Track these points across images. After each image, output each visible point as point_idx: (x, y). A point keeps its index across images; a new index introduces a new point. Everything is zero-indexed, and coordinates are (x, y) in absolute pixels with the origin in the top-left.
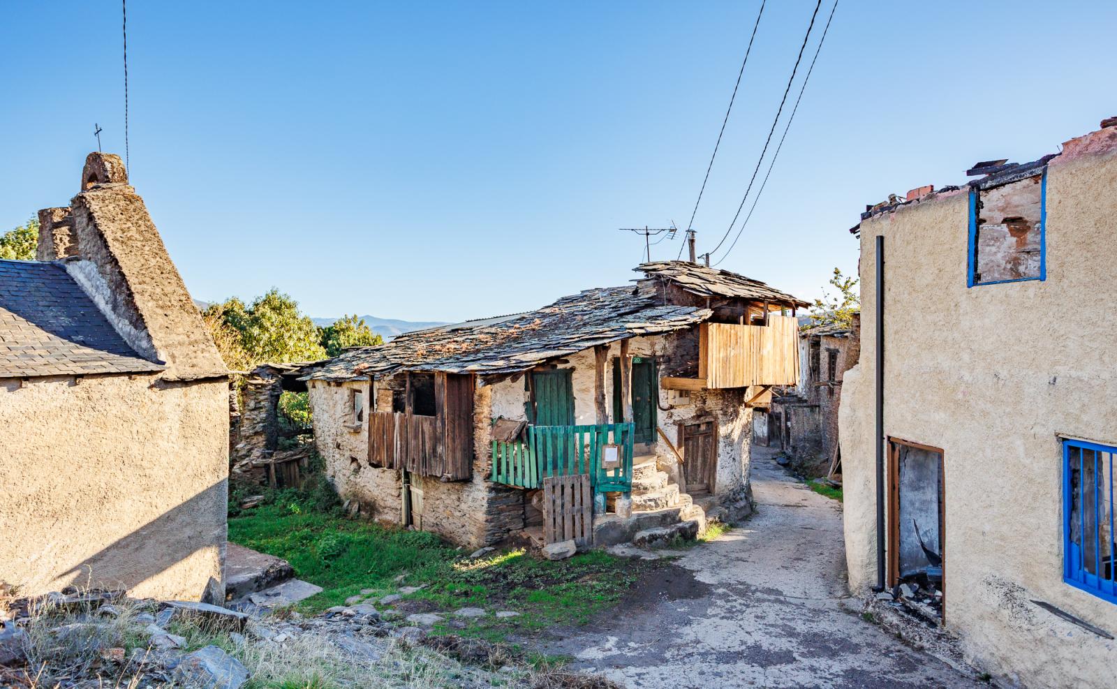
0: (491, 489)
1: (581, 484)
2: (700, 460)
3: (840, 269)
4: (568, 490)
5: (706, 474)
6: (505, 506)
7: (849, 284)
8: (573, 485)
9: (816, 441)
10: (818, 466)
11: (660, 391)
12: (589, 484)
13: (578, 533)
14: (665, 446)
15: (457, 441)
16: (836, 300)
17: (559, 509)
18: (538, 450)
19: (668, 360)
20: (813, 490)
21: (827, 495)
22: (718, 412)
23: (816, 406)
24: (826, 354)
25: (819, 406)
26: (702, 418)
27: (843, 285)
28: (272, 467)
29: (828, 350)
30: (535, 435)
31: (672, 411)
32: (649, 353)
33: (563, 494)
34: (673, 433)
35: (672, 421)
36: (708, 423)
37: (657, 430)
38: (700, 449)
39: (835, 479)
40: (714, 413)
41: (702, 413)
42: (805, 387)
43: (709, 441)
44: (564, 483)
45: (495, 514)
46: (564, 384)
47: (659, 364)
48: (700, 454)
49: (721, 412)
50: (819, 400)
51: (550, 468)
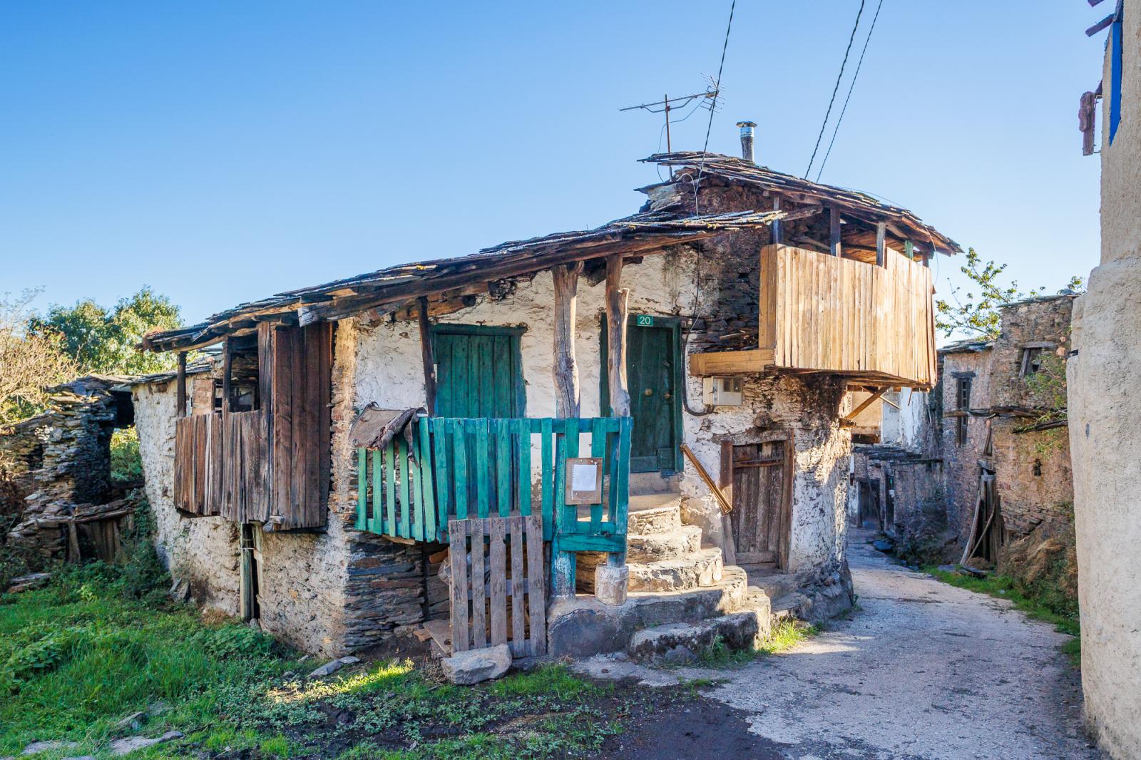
0: (356, 546)
1: (524, 534)
2: (761, 509)
3: (976, 251)
4: (498, 547)
5: (773, 535)
6: (384, 579)
7: (990, 273)
8: (508, 536)
9: (937, 512)
10: (941, 549)
11: (688, 380)
12: (540, 534)
13: (518, 632)
14: (698, 480)
15: (298, 454)
16: (970, 296)
17: (478, 583)
18: (437, 464)
19: (703, 325)
20: (940, 579)
21: (967, 588)
22: (794, 424)
23: (937, 461)
24: (954, 381)
25: (941, 461)
26: (765, 433)
27: (981, 275)
28: (73, 529)
29: (955, 375)
30: (431, 435)
31: (711, 417)
32: (667, 308)
33: (487, 554)
34: (711, 457)
35: (709, 435)
36: (776, 444)
37: (682, 451)
38: (762, 489)
39: (974, 565)
40: (786, 425)
41: (765, 425)
42: (917, 437)
43: (776, 477)
44: (490, 532)
45: (364, 594)
46: (506, 356)
47: (685, 330)
48: (761, 497)
49: (799, 424)
50: (941, 452)
51: (461, 501)
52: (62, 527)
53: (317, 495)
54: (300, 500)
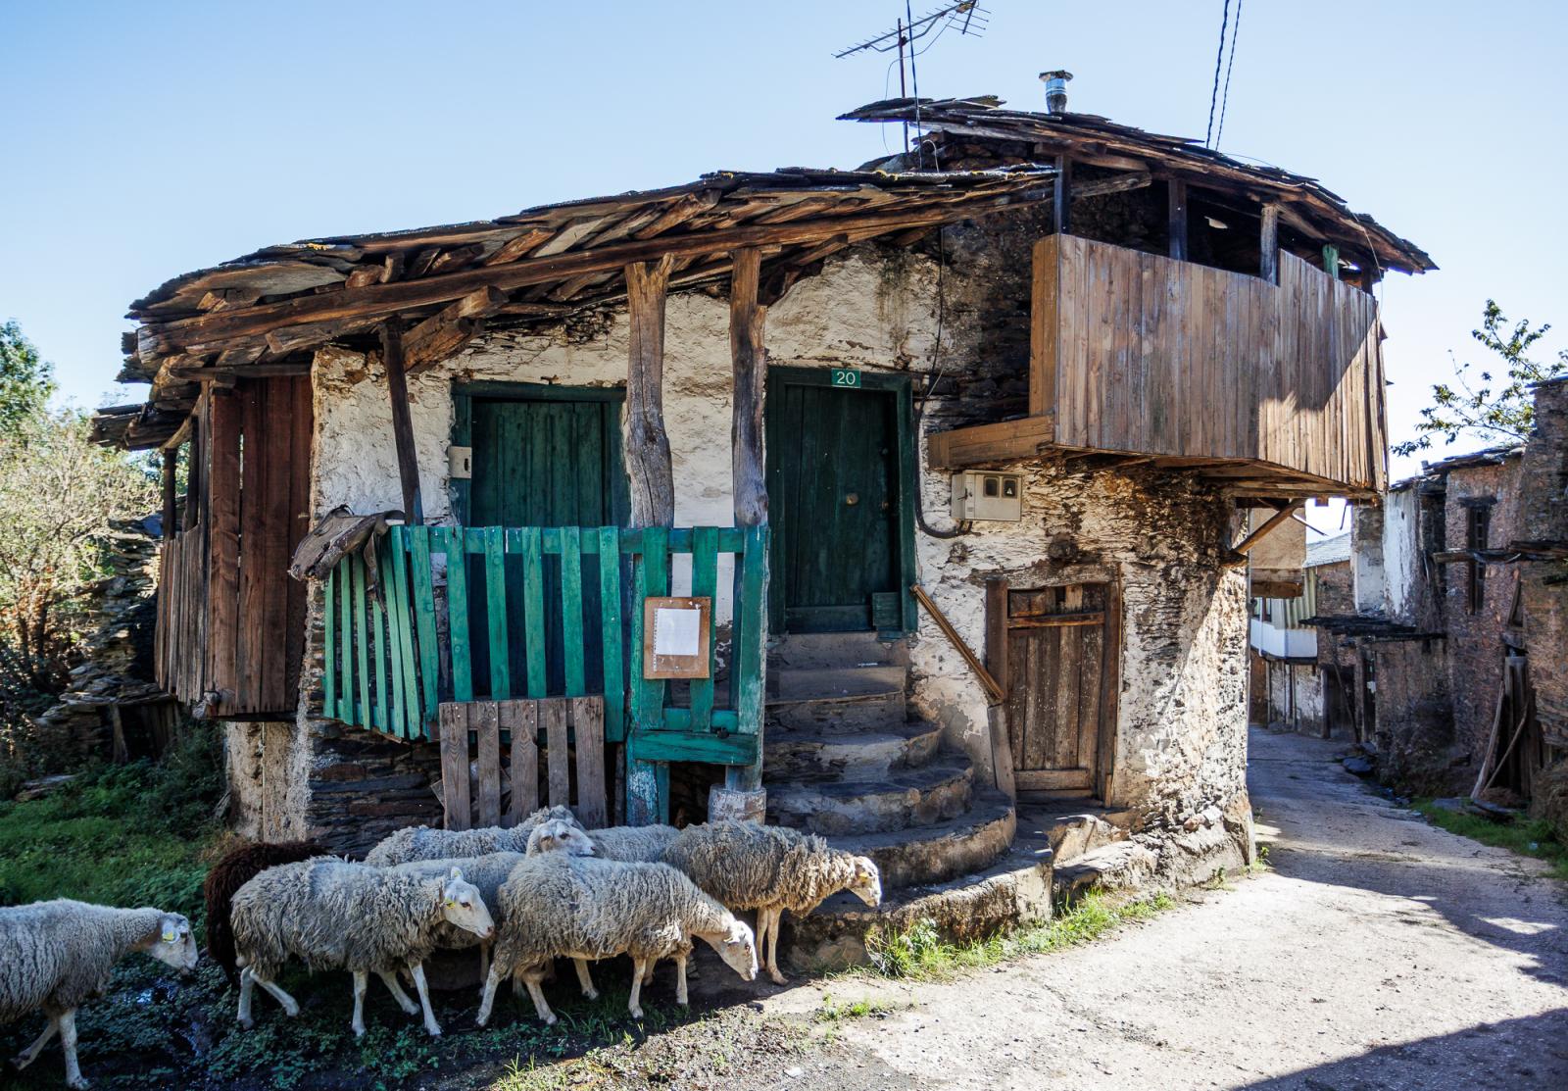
1: (571, 730)
2: (1064, 698)
3: (1498, 304)
4: (524, 750)
5: (1088, 743)
6: (374, 800)
7: (1522, 340)
8: (542, 732)
9: (1436, 715)
10: (1444, 772)
11: (923, 477)
12: (597, 729)
14: (944, 647)
15: (250, 595)
16: (1487, 377)
17: (490, 812)
18: (419, 606)
19: (948, 385)
20: (1433, 821)
21: (1474, 837)
22: (1121, 555)
23: (1436, 636)
24: (1461, 512)
25: (1444, 636)
26: (1068, 570)
27: (1506, 341)
28: (116, 715)
29: (1465, 503)
30: (408, 556)
31: (968, 540)
32: (886, 359)
33: (504, 762)
34: (969, 613)
35: (965, 573)
36: (1089, 588)
37: (914, 597)
38: (1066, 665)
39: (1492, 799)
40: (1108, 557)
41: (1064, 553)
42: (1408, 601)
43: (1092, 645)
44: (508, 723)
45: (338, 823)
46: (595, 434)
47: (922, 395)
48: (1064, 680)
49: (1132, 556)
50: (1445, 622)
51: (461, 673)
52: (102, 711)
53: (281, 660)
54: (252, 667)
